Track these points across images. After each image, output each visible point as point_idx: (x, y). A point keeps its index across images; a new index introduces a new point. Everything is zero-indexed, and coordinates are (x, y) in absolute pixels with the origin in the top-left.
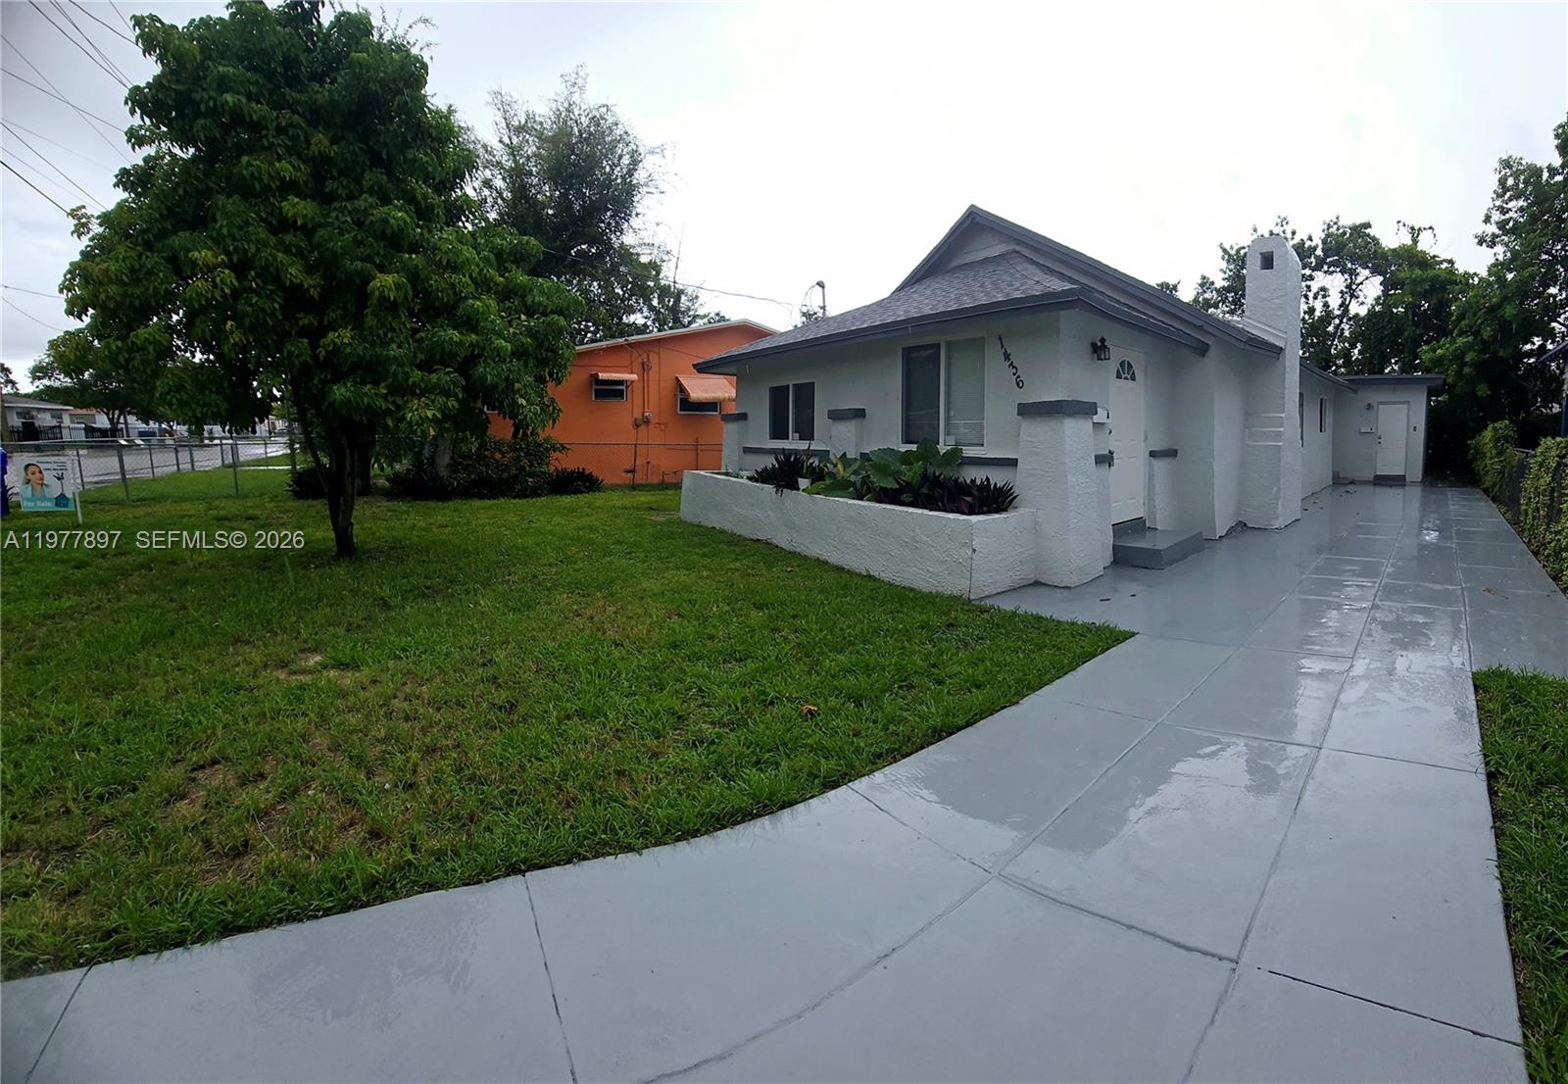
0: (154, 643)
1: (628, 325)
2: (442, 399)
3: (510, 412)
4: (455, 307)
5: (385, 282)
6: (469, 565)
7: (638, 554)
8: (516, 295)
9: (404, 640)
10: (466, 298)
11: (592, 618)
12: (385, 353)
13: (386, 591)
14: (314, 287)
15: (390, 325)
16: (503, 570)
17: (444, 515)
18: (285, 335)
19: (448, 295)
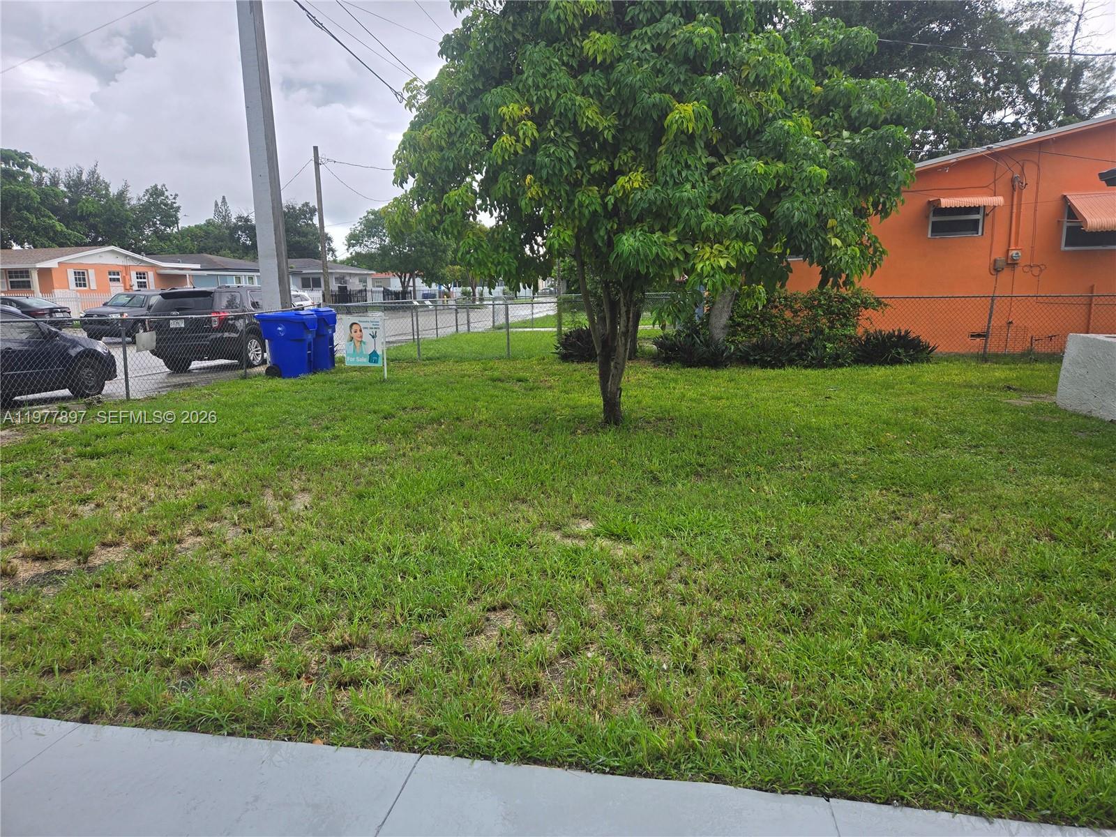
0: (449, 491)
1: (992, 127)
2: (738, 245)
3: (819, 255)
4: (759, 132)
5: (685, 113)
6: (749, 445)
7: (989, 449)
8: (836, 106)
9: (678, 519)
10: (774, 118)
11: (916, 524)
12: (678, 195)
13: (655, 465)
14: (608, 128)
15: (686, 163)
16: (792, 454)
17: (718, 385)
18: (577, 184)
19: (753, 117)
